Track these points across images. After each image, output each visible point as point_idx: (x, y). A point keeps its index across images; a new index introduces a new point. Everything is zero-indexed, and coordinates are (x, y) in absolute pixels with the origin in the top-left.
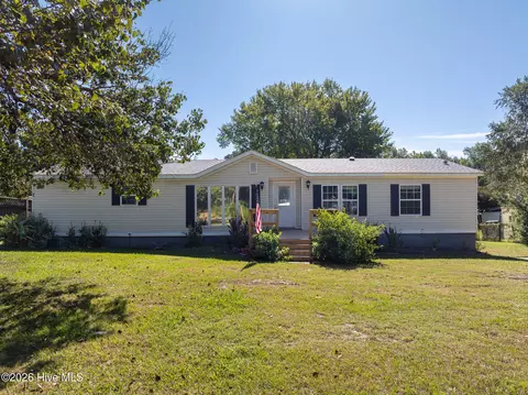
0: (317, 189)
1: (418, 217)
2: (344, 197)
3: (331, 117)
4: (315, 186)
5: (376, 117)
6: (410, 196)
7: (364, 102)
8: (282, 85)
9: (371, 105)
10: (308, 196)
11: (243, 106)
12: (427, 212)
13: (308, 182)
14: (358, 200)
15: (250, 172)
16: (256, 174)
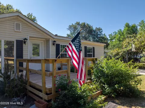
15: (15, 30)
16: (20, 32)
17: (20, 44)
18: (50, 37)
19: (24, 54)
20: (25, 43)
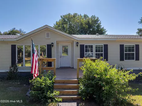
0: (82, 47)
1: (133, 62)
2: (96, 51)
3: (86, 25)
4: (81, 45)
5: (101, 26)
6: (130, 51)
7: (97, 20)
8: (69, 14)
9: (99, 22)
10: (77, 50)
11: (57, 22)
12: (138, 59)
13: (77, 43)
14: (103, 53)
15: (46, 38)
16: (49, 39)
17: (50, 47)
18: (74, 40)
19: (52, 54)
20: (53, 46)
